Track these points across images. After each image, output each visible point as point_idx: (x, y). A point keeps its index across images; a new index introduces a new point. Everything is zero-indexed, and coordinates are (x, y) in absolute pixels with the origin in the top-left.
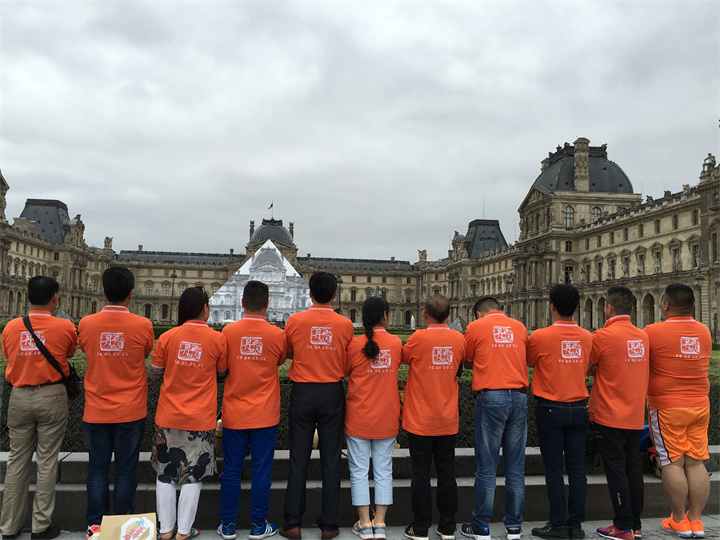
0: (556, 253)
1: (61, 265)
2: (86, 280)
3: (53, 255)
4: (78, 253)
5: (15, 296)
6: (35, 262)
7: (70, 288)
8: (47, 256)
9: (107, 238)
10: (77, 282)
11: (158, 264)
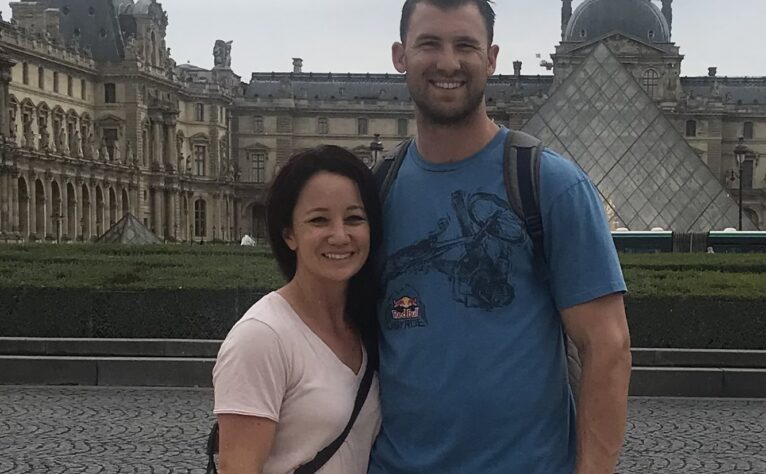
1: (121, 114)
2: (179, 147)
3: (102, 89)
4: (156, 83)
5: (31, 189)
6: (66, 108)
7: (145, 169)
8: (88, 92)
9: (219, 43)
10: (159, 153)
11: (342, 104)
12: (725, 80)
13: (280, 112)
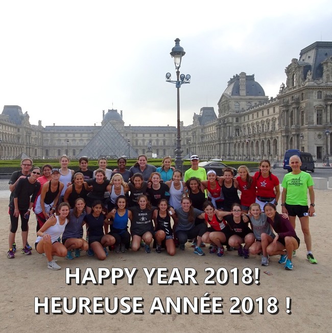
0: (232, 123)
1: (21, 134)
2: (32, 140)
3: (17, 129)
4: (28, 128)
6: (10, 133)
7: (25, 144)
8: (15, 130)
9: (39, 121)
10: (28, 141)
11: (63, 131)
12: (132, 127)
13: (51, 133)
